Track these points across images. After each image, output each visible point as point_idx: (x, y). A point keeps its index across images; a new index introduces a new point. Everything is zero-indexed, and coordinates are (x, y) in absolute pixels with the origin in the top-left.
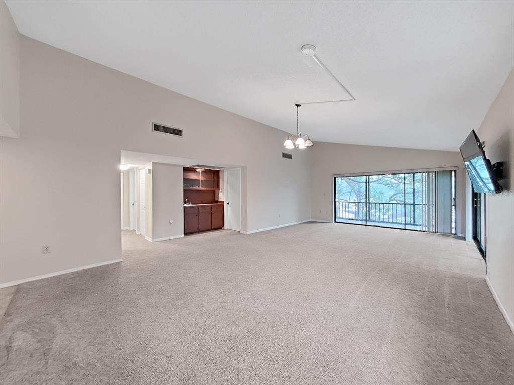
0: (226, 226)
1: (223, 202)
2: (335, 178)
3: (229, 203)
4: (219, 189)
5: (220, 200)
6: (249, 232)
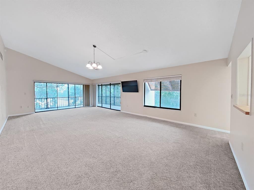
2: (34, 82)
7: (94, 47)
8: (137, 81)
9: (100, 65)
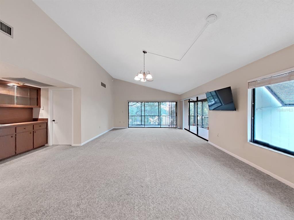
0: (51, 141)
1: (47, 119)
2: (128, 102)
3: (54, 121)
4: (40, 107)
5: (40, 117)
6: (82, 144)
7: (144, 53)
8: (230, 88)
9: (149, 74)
